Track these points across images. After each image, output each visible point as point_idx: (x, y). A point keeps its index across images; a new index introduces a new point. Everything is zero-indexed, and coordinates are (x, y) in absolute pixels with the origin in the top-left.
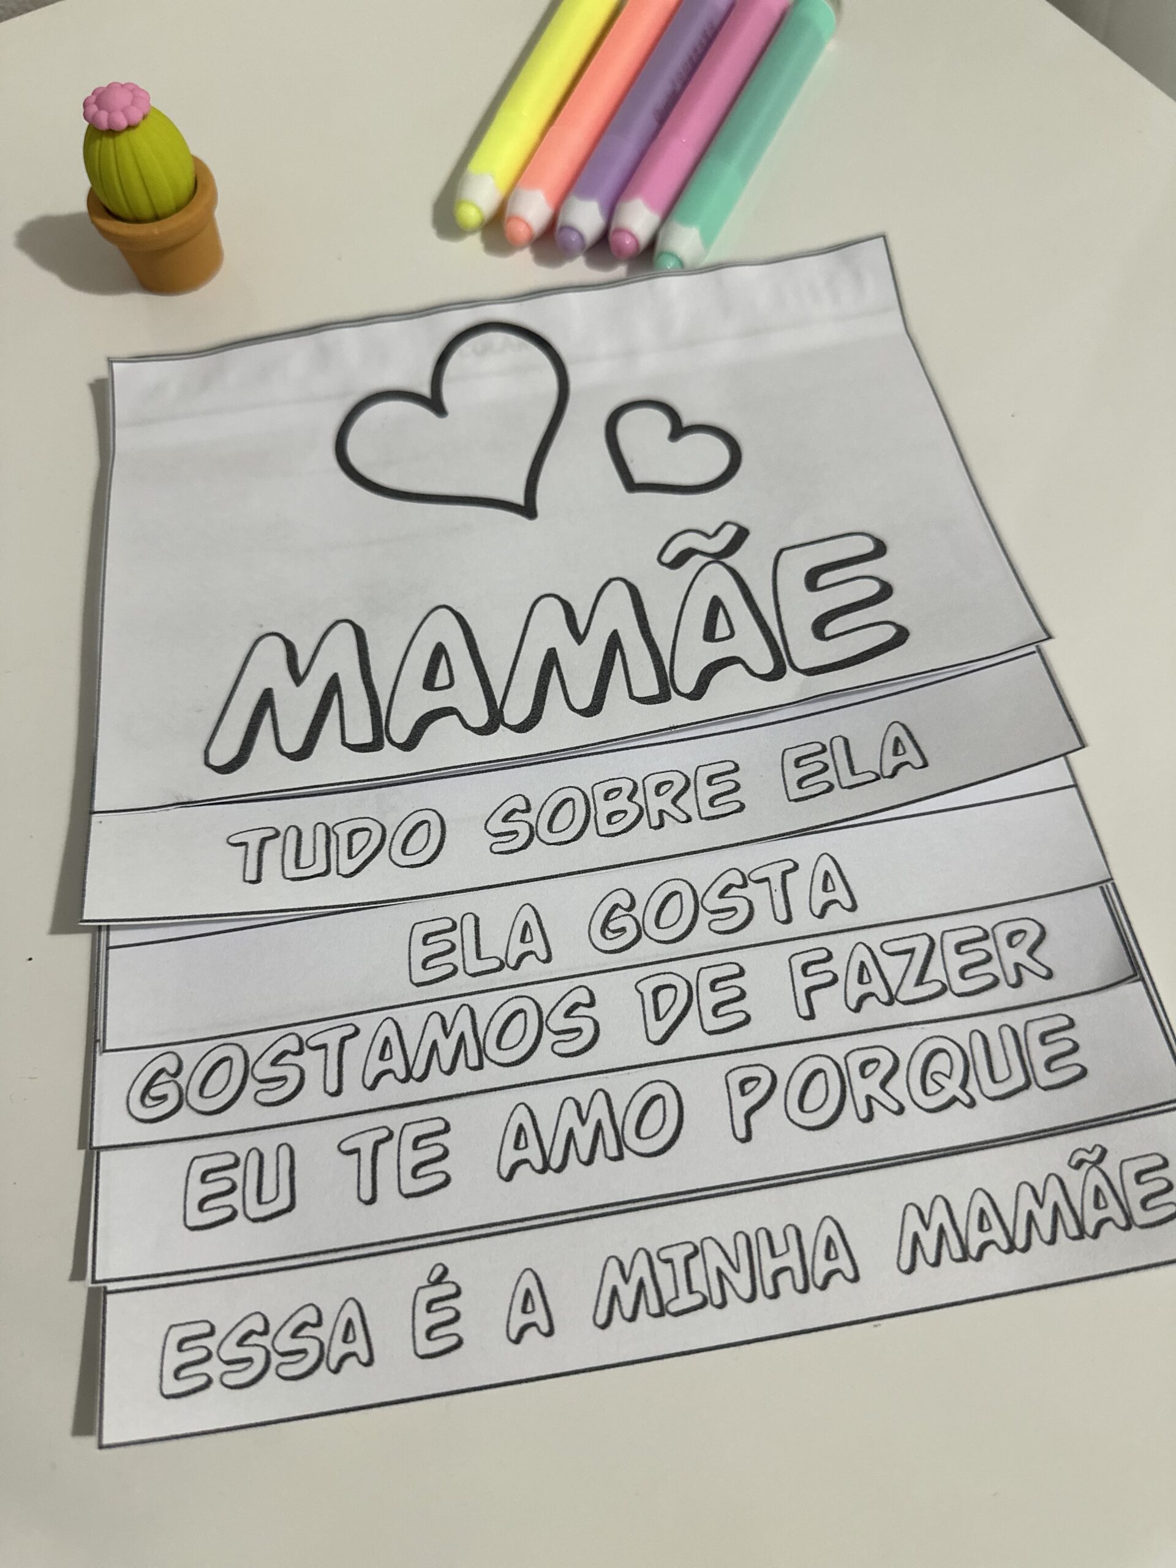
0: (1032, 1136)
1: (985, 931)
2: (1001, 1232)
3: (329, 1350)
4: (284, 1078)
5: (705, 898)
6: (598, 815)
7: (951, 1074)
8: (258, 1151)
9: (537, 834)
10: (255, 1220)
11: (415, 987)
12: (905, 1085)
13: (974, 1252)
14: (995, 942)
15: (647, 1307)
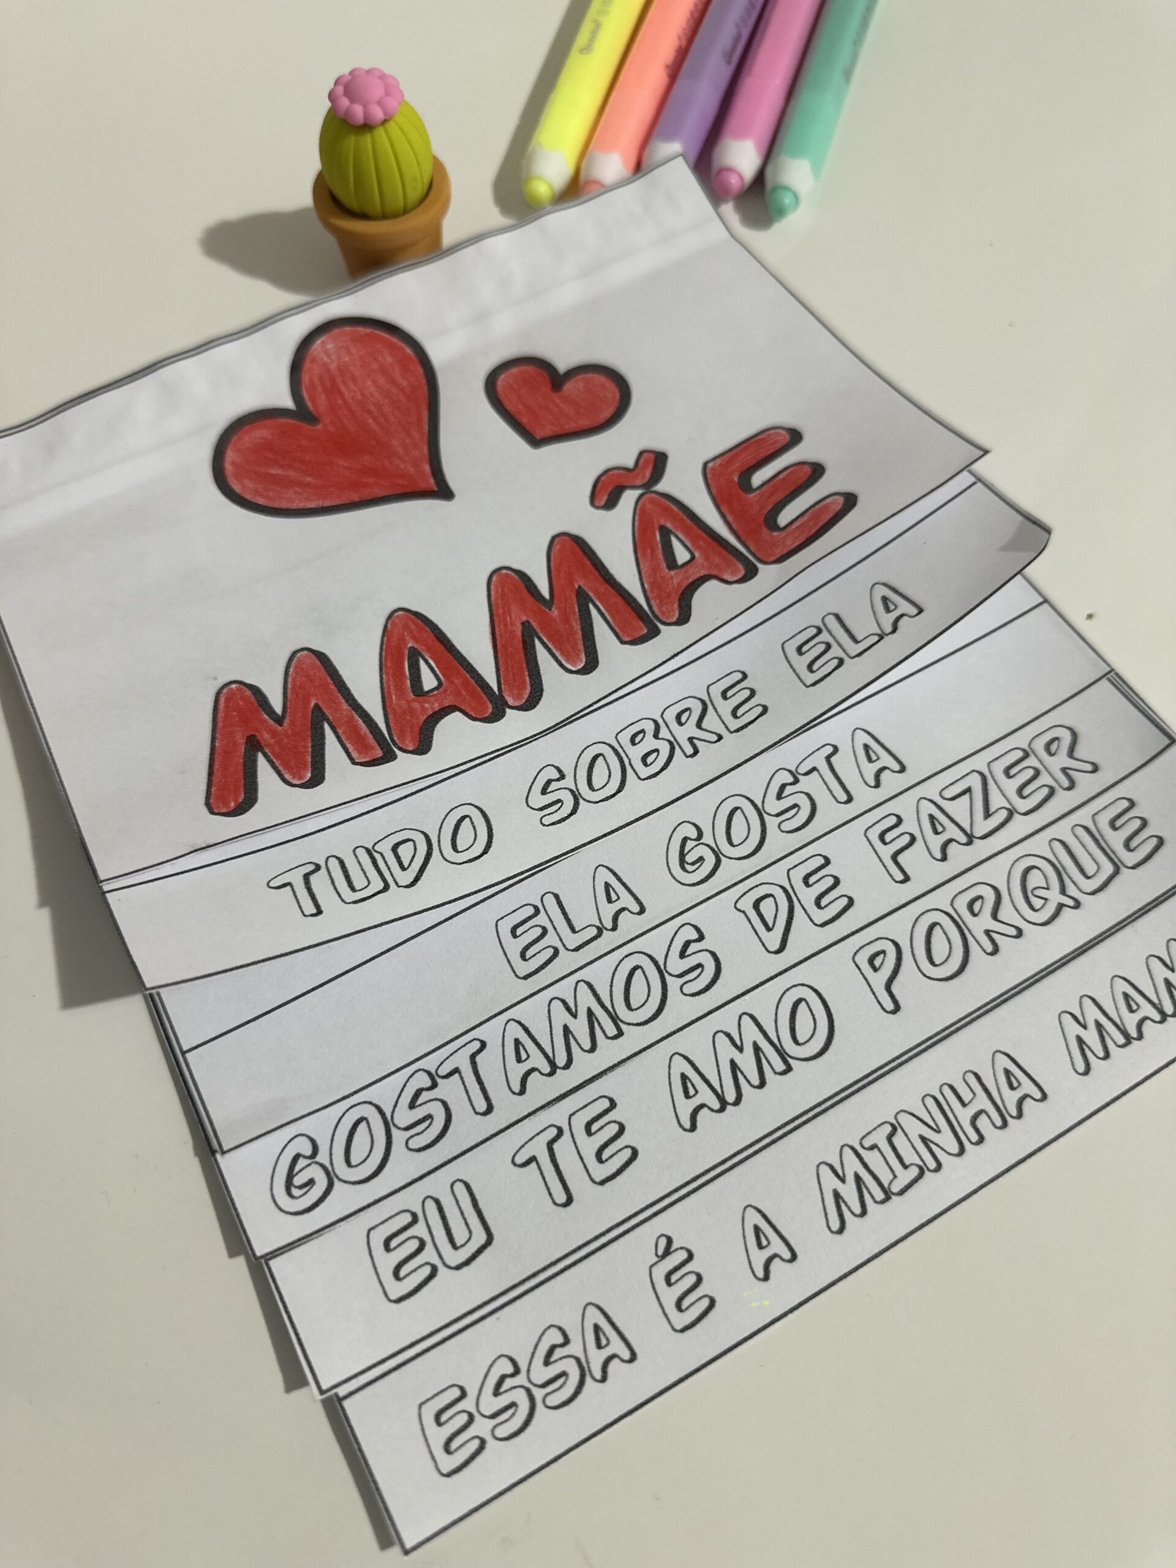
0: (1140, 913)
1: (1023, 750)
2: (1149, 1006)
3: (588, 1363)
4: (429, 1117)
5: (765, 805)
6: (632, 762)
7: (1048, 885)
8: (431, 1197)
9: (581, 797)
10: (458, 1267)
11: (523, 981)
12: (1013, 909)
13: (1134, 1033)
14: (1036, 756)
15: (873, 1197)
